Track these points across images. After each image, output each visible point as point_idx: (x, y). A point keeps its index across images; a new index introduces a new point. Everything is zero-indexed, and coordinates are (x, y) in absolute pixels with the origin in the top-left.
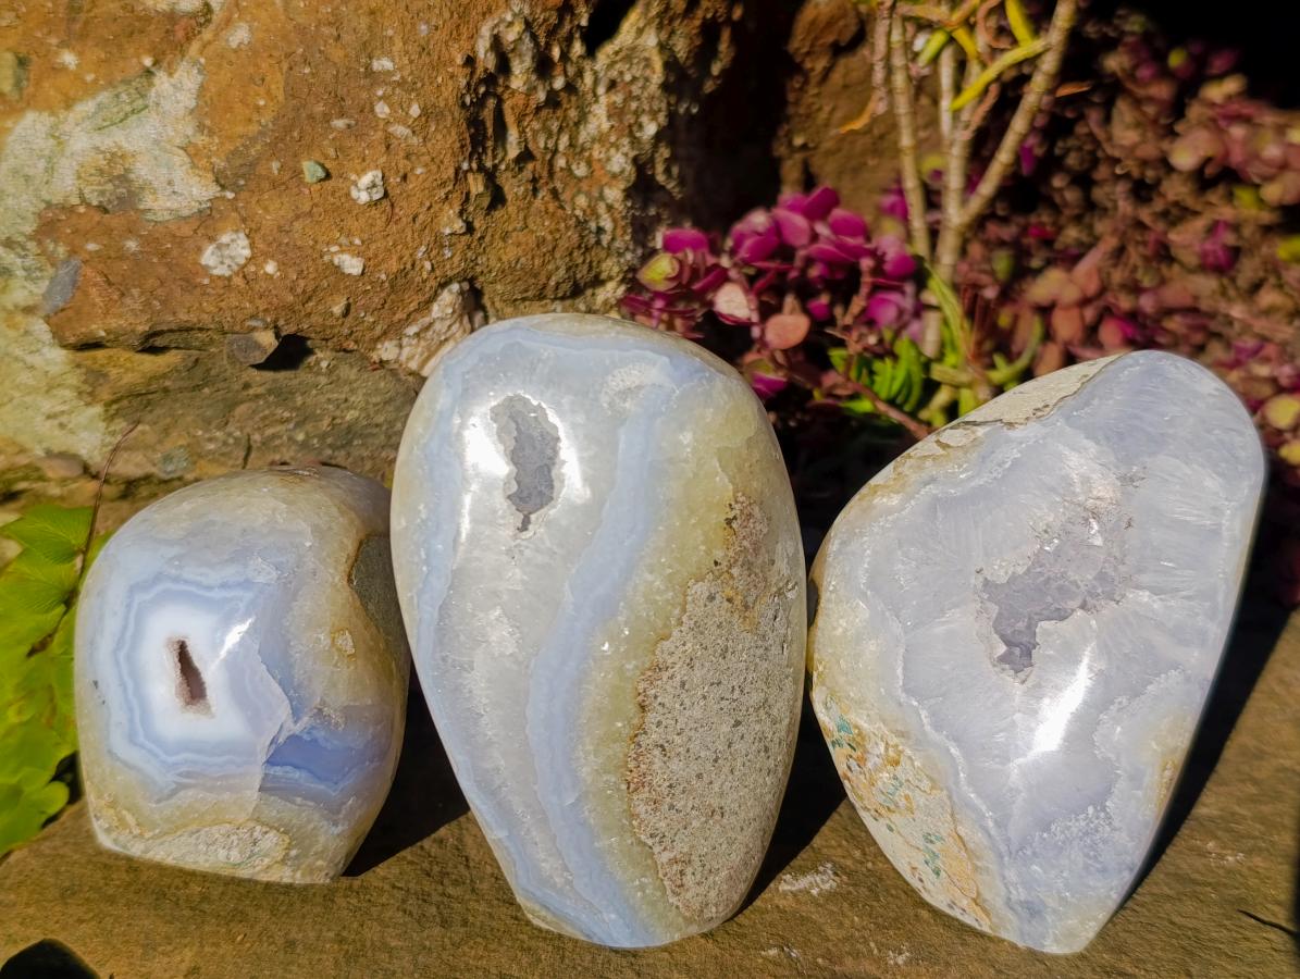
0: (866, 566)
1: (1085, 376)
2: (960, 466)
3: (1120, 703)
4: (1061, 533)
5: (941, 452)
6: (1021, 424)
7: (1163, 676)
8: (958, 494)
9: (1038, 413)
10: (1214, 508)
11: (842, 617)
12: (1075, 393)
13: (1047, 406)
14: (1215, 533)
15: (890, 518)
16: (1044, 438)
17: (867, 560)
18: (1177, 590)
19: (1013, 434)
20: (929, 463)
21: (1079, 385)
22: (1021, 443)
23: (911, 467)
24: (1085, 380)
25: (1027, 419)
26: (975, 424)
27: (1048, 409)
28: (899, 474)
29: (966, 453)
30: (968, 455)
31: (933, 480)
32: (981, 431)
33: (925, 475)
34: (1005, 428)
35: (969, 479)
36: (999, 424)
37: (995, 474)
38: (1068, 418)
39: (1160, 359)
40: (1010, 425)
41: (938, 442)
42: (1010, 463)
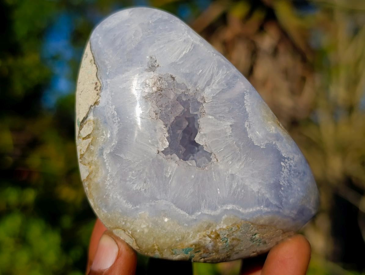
0: (124, 201)
1: (91, 61)
2: (103, 135)
3: (247, 126)
4: (160, 108)
5: (90, 140)
6: (99, 98)
7: (245, 102)
8: (116, 142)
9: (99, 89)
10: (185, 41)
11: (140, 225)
12: (97, 68)
13: (96, 84)
14: (195, 47)
15: (108, 179)
16: (112, 92)
17: (121, 199)
18: (212, 75)
19: (101, 105)
20: (92, 148)
21: (94, 65)
22: (108, 103)
23: (89, 157)
24: (93, 62)
25: (98, 94)
26: (85, 118)
27: (98, 83)
28: (89, 163)
29: (98, 129)
30: (100, 128)
31: (102, 150)
32: (91, 117)
33: (97, 152)
34: (96, 106)
35: (112, 134)
36: (92, 108)
37: (117, 121)
38: (108, 77)
40: (96, 103)
41: (84, 139)
42: (115, 112)
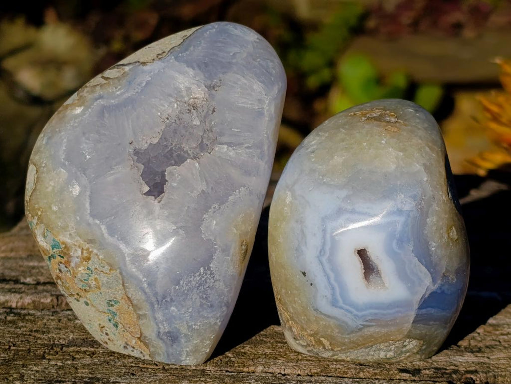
0: (64, 148)
1: (185, 36)
2: (116, 88)
3: (214, 208)
4: (176, 119)
5: (105, 81)
6: (150, 62)
7: (237, 191)
8: (116, 103)
9: (159, 57)
10: (259, 100)
11: (51, 180)
12: (180, 45)
13: (164, 52)
14: (261, 113)
15: (77, 120)
16: (163, 69)
17: (65, 145)
18: (242, 144)
19: (146, 68)
20: (98, 88)
21: (182, 41)
22: (151, 72)
23: (87, 92)
24: (185, 38)
25: (153, 60)
26: (123, 65)
27: (165, 54)
28: (81, 96)
29: (119, 81)
30: (121, 81)
31: (101, 97)
32: (127, 68)
33: (96, 95)
34: (141, 65)
35: (122, 94)
36: (137, 64)
37: (137, 90)
38: (176, 58)
39: (226, 25)
40: (144, 64)
41: (103, 77)
42: (145, 83)
